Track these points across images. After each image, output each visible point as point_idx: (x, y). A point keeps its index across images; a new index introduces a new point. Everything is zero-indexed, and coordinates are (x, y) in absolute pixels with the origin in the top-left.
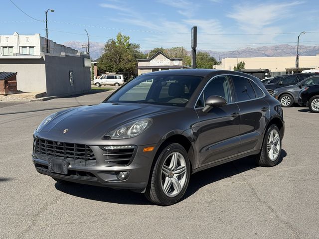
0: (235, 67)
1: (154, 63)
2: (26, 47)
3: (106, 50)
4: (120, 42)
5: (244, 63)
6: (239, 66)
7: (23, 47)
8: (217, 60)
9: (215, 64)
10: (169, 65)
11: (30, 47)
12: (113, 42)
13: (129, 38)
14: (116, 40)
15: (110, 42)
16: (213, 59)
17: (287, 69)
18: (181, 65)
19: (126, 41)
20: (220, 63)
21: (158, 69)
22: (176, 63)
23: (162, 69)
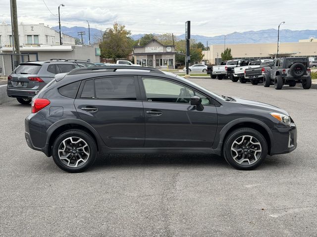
0: (222, 53)
1: (149, 50)
2: (31, 36)
3: (104, 38)
4: (117, 31)
5: (230, 50)
6: (226, 52)
7: (28, 36)
8: (205, 46)
9: (203, 49)
10: (162, 52)
11: (34, 36)
12: (111, 31)
13: (124, 26)
14: (113, 28)
15: (108, 31)
16: (200, 46)
17: (271, 55)
18: (173, 51)
19: (121, 30)
20: (208, 49)
21: (152, 55)
22: (169, 50)
23: (156, 55)
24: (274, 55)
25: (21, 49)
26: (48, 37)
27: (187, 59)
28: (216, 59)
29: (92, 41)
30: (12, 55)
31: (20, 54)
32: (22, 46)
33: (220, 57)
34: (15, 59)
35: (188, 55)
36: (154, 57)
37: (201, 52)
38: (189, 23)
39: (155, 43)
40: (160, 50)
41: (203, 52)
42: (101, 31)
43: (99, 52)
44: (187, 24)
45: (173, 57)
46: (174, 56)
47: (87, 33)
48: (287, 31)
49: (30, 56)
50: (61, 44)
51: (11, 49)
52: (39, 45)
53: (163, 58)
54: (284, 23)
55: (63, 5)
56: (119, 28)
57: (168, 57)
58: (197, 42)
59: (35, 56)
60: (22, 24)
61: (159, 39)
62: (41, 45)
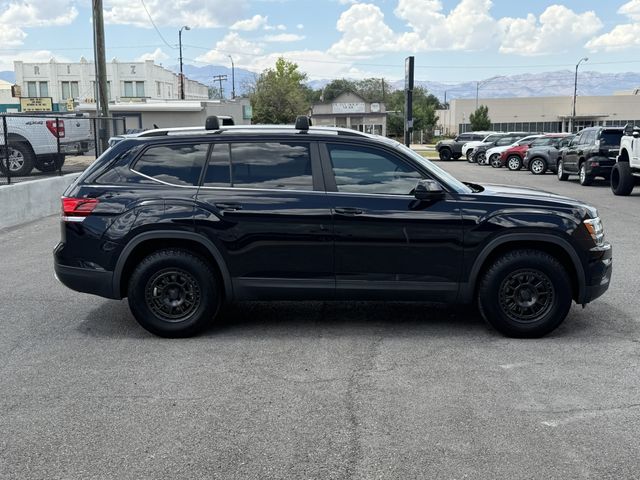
0: (472, 116)
1: (339, 108)
2: (131, 82)
3: (259, 87)
4: (282, 74)
5: (487, 109)
6: (478, 114)
7: (126, 82)
8: (442, 101)
9: (438, 107)
10: (363, 111)
11: (137, 82)
12: (271, 74)
13: (296, 67)
14: (276, 70)
15: (266, 74)
16: (432, 100)
17: (562, 118)
18: (383, 111)
19: (291, 72)
20: (446, 106)
21: (345, 119)
22: (375, 108)
23: (352, 118)
24: (568, 119)
25: (111, 107)
26: (161, 85)
27: (408, 125)
28: (460, 125)
29: (238, 93)
30: (94, 119)
31: (110, 116)
32: (113, 102)
33: (468, 121)
34: (99, 127)
35: (409, 119)
36: (348, 120)
37: (433, 112)
38: (412, 60)
39: (351, 97)
40: (359, 107)
41: (437, 113)
42: (255, 74)
43: (249, 113)
44: (408, 61)
45: (383, 122)
46: (385, 119)
47: (230, 77)
48: (592, 74)
49: (128, 119)
50: (183, 98)
51: (93, 106)
52: (144, 99)
53: (365, 122)
54: (586, 60)
55: (187, 28)
56: (286, 69)
57: (374, 121)
58: (427, 95)
59: (136, 119)
60: (115, 62)
61: (359, 88)
62: (148, 100)
